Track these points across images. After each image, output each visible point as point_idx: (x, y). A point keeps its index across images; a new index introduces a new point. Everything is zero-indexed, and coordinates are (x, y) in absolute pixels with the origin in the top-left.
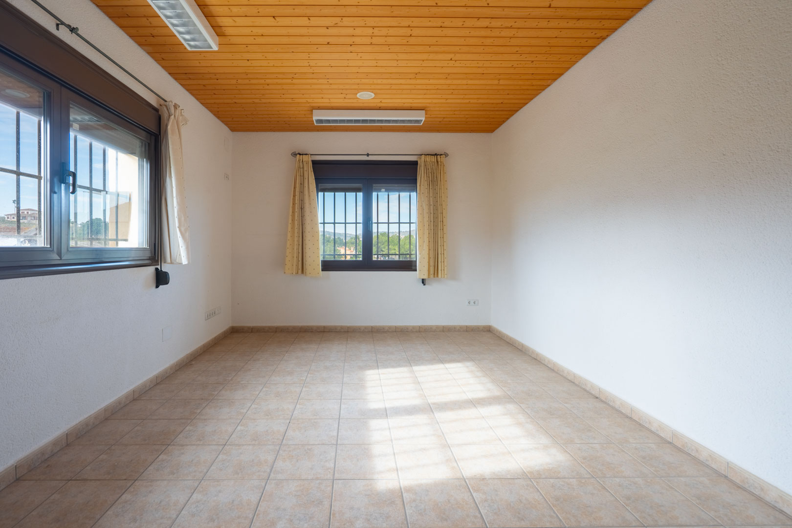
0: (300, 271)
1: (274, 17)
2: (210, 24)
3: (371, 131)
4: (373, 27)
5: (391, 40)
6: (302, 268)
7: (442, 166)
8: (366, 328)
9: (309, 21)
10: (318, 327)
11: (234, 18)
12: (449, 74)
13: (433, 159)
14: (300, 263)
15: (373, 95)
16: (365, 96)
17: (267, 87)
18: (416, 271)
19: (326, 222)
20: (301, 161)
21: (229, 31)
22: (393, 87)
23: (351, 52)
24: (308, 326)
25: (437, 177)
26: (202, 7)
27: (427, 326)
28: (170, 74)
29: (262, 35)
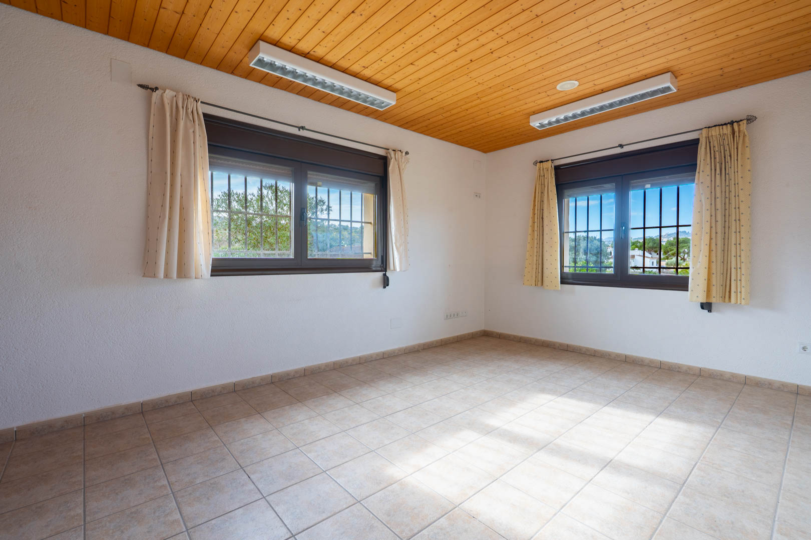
0: (540, 283)
1: (411, 64)
2: (383, 88)
3: (627, 116)
4: (492, 30)
5: (524, 30)
6: (540, 280)
7: (741, 138)
8: (618, 355)
9: (436, 54)
10: (561, 345)
11: (392, 77)
12: (646, 23)
13: (727, 130)
14: (540, 274)
15: (577, 83)
16: (568, 86)
17: (468, 112)
18: (688, 291)
19: (577, 230)
20: (542, 169)
21: (398, 86)
22: (589, 66)
23: (499, 58)
24: (550, 341)
25: (730, 156)
26: (368, 80)
27: (715, 370)
28: (399, 126)
29: (420, 79)
